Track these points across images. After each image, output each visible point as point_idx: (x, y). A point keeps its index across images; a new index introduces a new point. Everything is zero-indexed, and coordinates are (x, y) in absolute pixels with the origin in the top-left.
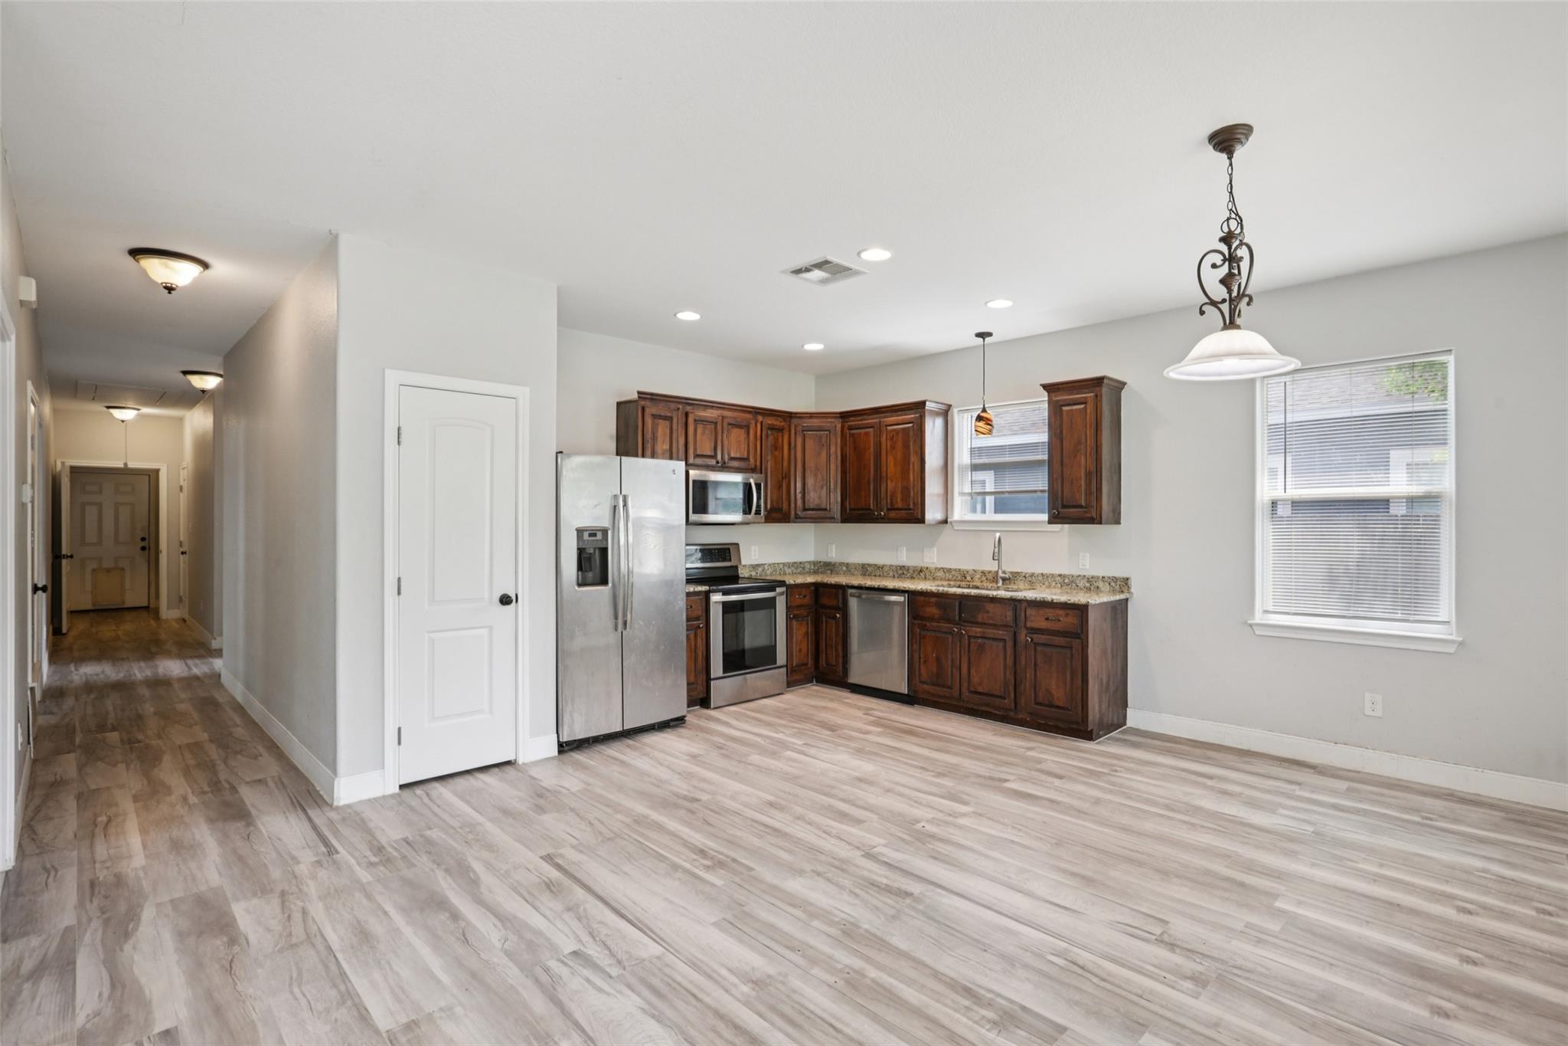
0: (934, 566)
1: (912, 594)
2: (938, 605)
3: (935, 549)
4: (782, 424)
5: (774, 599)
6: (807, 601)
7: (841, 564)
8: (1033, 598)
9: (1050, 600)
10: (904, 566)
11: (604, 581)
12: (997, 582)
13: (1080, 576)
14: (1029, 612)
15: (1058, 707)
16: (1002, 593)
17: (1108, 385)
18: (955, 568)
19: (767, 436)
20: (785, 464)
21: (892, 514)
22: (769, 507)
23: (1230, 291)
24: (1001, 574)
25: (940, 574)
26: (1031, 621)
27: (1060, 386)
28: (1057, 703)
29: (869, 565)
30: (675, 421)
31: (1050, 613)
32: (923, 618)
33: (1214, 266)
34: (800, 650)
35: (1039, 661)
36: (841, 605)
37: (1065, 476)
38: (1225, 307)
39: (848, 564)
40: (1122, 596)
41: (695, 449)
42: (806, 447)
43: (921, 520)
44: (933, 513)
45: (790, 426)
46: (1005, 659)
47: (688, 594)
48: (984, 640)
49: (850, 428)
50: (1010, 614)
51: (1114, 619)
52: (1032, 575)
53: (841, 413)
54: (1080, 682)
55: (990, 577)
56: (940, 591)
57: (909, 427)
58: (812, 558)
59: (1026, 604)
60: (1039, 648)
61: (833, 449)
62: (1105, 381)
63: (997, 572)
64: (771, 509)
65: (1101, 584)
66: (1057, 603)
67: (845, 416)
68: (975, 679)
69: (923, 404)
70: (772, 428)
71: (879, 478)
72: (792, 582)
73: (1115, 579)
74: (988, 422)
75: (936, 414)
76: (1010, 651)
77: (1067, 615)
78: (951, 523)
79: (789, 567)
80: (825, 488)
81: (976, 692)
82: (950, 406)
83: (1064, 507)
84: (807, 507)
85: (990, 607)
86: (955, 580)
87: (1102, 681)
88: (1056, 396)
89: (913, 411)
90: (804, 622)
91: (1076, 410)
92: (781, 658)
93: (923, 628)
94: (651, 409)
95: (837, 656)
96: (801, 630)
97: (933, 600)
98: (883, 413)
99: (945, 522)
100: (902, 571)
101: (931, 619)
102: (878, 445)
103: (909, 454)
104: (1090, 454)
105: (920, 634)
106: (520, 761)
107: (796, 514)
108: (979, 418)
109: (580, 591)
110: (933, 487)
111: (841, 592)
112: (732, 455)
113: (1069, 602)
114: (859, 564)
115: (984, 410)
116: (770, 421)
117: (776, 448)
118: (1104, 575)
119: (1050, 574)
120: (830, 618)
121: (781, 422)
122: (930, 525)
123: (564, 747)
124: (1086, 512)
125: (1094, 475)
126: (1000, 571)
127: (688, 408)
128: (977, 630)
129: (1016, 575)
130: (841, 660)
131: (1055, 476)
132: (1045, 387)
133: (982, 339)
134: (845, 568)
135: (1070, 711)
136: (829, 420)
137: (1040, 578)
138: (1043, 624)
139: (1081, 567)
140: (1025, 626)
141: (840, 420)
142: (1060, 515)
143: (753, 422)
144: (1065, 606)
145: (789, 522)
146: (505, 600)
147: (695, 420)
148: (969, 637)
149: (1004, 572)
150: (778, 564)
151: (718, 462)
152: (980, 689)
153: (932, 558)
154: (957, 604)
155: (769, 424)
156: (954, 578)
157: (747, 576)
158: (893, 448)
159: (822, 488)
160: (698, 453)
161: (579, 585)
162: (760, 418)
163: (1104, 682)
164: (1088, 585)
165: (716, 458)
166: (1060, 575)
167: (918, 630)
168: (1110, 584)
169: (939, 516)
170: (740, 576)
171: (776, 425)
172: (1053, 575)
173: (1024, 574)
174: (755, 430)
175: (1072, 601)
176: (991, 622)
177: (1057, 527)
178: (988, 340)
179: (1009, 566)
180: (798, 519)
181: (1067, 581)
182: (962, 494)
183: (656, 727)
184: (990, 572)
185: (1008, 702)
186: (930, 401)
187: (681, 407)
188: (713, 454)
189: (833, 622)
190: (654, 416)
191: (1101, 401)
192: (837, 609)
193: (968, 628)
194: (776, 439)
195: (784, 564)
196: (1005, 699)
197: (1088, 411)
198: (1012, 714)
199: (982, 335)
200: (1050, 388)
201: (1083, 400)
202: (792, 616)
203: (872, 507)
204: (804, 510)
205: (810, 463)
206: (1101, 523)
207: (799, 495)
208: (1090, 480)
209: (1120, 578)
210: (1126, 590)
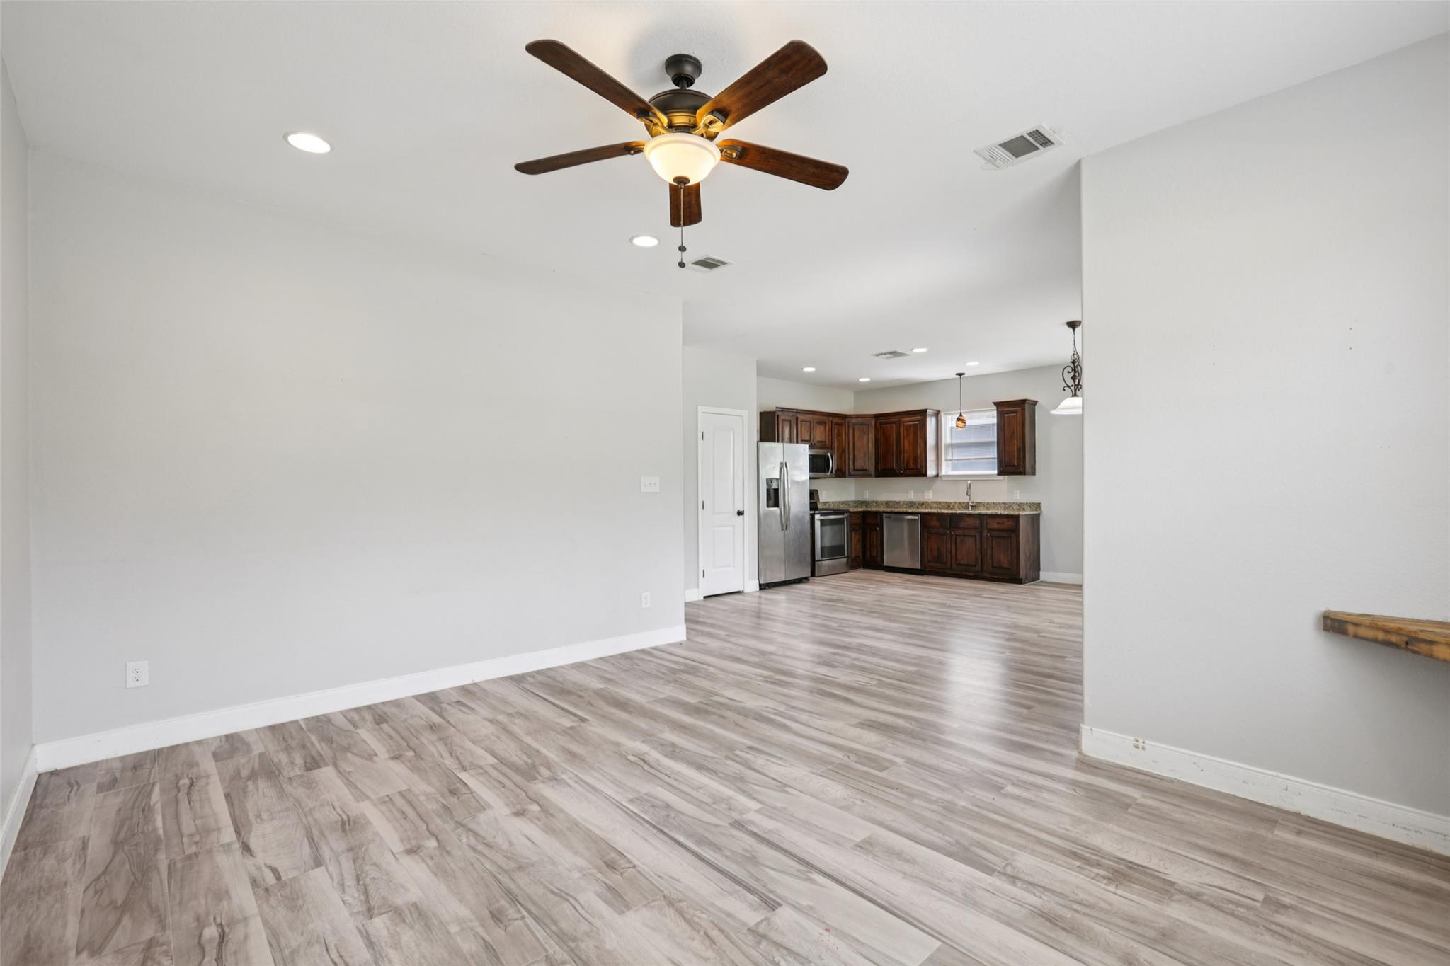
0: (931, 499)
1: (921, 514)
2: (938, 520)
3: (931, 492)
4: (842, 421)
5: (842, 519)
6: (859, 520)
7: (873, 502)
8: (990, 513)
9: (998, 514)
10: (912, 500)
11: (777, 505)
12: (968, 508)
13: (1014, 503)
14: (988, 520)
15: (1004, 570)
17: (1028, 403)
18: (943, 500)
19: (834, 429)
20: (843, 444)
21: (907, 472)
22: (836, 468)
23: (1074, 382)
24: (970, 503)
25: (934, 505)
26: (990, 525)
27: (1004, 403)
28: (1003, 566)
29: (891, 502)
30: (792, 422)
31: (1000, 521)
32: (929, 527)
33: (1069, 372)
34: (856, 548)
35: (994, 546)
36: (878, 523)
37: (1006, 448)
38: (1073, 388)
39: (877, 501)
40: (1037, 512)
41: (801, 437)
42: (855, 434)
43: (924, 475)
44: (931, 471)
45: (845, 422)
46: (976, 546)
48: (964, 537)
49: (881, 423)
50: (978, 522)
51: (1033, 523)
52: (988, 504)
53: (875, 415)
54: (1015, 556)
55: (964, 505)
56: (937, 512)
57: (917, 423)
58: (853, 498)
59: (986, 517)
60: (994, 539)
61: (870, 436)
62: (1027, 400)
63: (968, 503)
64: (839, 470)
65: (1025, 507)
66: (1002, 515)
67: (877, 416)
68: (959, 557)
69: (926, 410)
70: (837, 424)
71: (899, 452)
72: (852, 511)
73: (1033, 504)
74: (963, 421)
75: (931, 416)
76: (978, 541)
77: (1008, 521)
78: (941, 476)
79: (842, 504)
80: (866, 458)
81: (960, 565)
82: (939, 411)
83: (1006, 466)
84: (855, 468)
85: (967, 519)
86: (944, 506)
88: (1001, 409)
89: (918, 415)
90: (858, 533)
91: (1011, 415)
92: (846, 552)
93: (929, 532)
94: (782, 416)
95: (877, 551)
96: (856, 537)
97: (933, 517)
98: (899, 415)
99: (937, 476)
100: (912, 504)
101: (934, 527)
102: (898, 434)
103: (918, 439)
104: (1019, 439)
105: (928, 535)
106: (745, 591)
107: (849, 473)
108: (958, 419)
109: (767, 509)
110: (931, 457)
111: (876, 515)
112: (818, 440)
114: (882, 501)
116: (835, 420)
117: (839, 436)
118: (1027, 501)
119: (997, 500)
120: (872, 530)
122: (930, 478)
123: (763, 587)
124: (1017, 469)
125: (1022, 449)
126: (970, 500)
127: (798, 415)
128: (960, 532)
129: (978, 504)
130: (879, 554)
131: (1000, 448)
132: (995, 403)
134: (875, 504)
135: (1011, 569)
136: (868, 419)
137: (993, 505)
138: (996, 526)
139: (1015, 497)
140: (987, 528)
141: (874, 419)
142: (1003, 471)
143: (827, 421)
144: (1007, 516)
145: (845, 477)
146: (740, 513)
147: (801, 421)
148: (956, 535)
149: (973, 501)
151: (811, 444)
152: (962, 563)
153: (929, 496)
154: (948, 518)
155: (835, 422)
157: (826, 507)
158: (908, 435)
159: (864, 458)
160: (803, 439)
161: (767, 506)
162: (831, 418)
163: (1028, 555)
165: (810, 442)
166: (1003, 503)
167: (926, 534)
168: (1030, 507)
169: (934, 473)
170: (819, 508)
171: (839, 422)
172: (999, 503)
173: (984, 501)
174: (829, 425)
175: (1010, 514)
176: (968, 527)
177: (1001, 477)
178: (962, 376)
179: (976, 498)
180: (850, 475)
181: (1008, 504)
182: (946, 460)
183: (799, 580)
184: (963, 503)
185: (978, 568)
186: (930, 408)
187: (793, 415)
188: (809, 440)
189: (874, 532)
190: (783, 420)
191: (1025, 410)
192: (876, 524)
193: (955, 531)
195: (839, 502)
196: (976, 568)
197: (1018, 416)
198: (980, 575)
199: (960, 375)
200: (998, 404)
201: (1015, 411)
202: (851, 529)
203: (894, 468)
204: (854, 470)
205: (857, 444)
206: (1025, 474)
207: (851, 462)
208: (1020, 452)
209: (1035, 502)
210: (1039, 509)
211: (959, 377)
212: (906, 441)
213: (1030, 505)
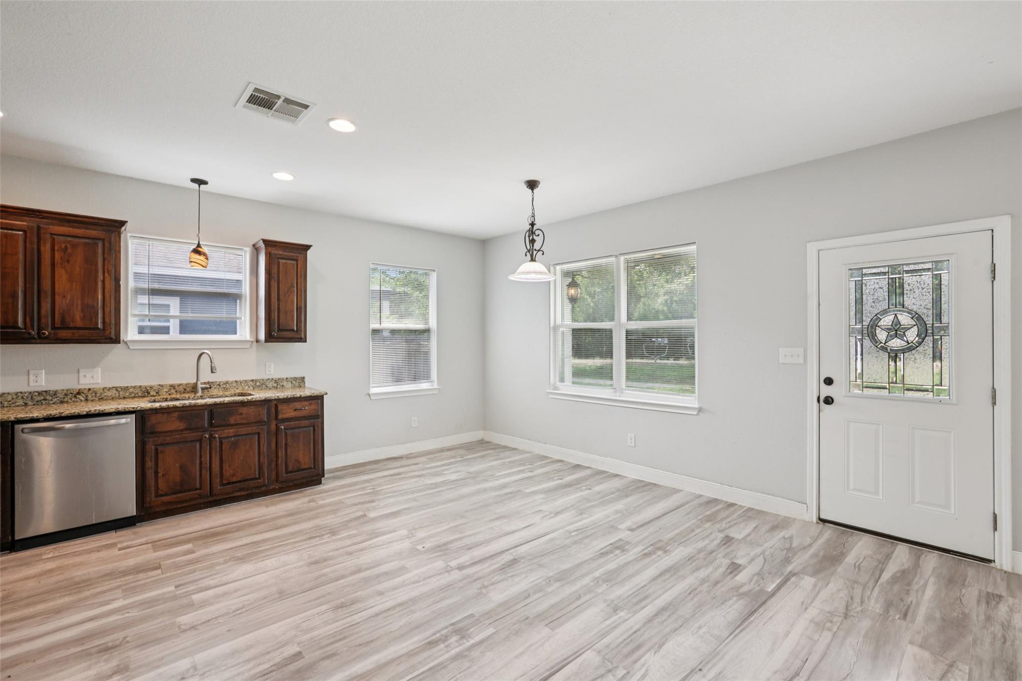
0: (100, 387)
1: (142, 413)
2: (181, 419)
12: (195, 393)
13: (269, 379)
14: (280, 407)
23: (533, 246)
24: (200, 385)
26: (282, 414)
27: (278, 244)
28: (303, 467)
31: (299, 405)
32: (160, 434)
35: (289, 442)
37: (281, 308)
43: (114, 340)
46: (259, 447)
48: (237, 438)
50: (264, 412)
54: (320, 447)
56: (187, 405)
57: (95, 243)
59: (276, 403)
63: (196, 384)
65: (285, 383)
68: (228, 471)
71: (36, 292)
73: (295, 379)
74: (204, 256)
76: (263, 441)
77: (310, 405)
78: (126, 342)
81: (230, 483)
83: (280, 330)
85: (244, 410)
88: (272, 250)
89: (99, 227)
91: (290, 263)
93: (161, 443)
97: (175, 414)
102: (35, 253)
103: (97, 272)
104: (300, 295)
105: (157, 450)
108: (196, 251)
115: (199, 246)
118: (287, 377)
119: (244, 381)
122: (126, 345)
124: (297, 334)
125: (303, 310)
128: (231, 431)
131: (272, 307)
132: (263, 241)
133: (197, 185)
135: (313, 468)
137: (234, 384)
138: (292, 414)
139: (269, 373)
144: (309, 398)
148: (221, 438)
152: (233, 480)
164: (275, 385)
166: (253, 381)
167: (153, 447)
168: (291, 382)
172: (246, 381)
176: (245, 421)
177: (248, 345)
178: (203, 187)
181: (258, 384)
182: (133, 315)
185: (261, 481)
193: (219, 432)
196: (259, 479)
198: (265, 488)
199: (200, 182)
200: (268, 243)
203: (20, 325)
208: (300, 313)
209: (299, 378)
210: (302, 385)
211: (196, 186)
212: (61, 272)
213: (291, 380)
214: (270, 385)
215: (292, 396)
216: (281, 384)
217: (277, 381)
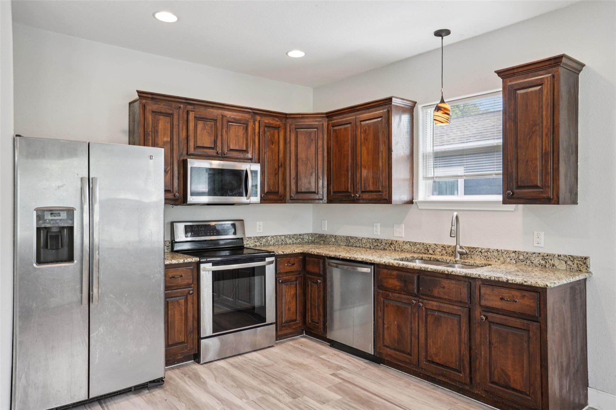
0: (402, 240)
1: (377, 267)
2: (399, 278)
3: (403, 226)
4: (278, 123)
5: (264, 267)
6: (295, 267)
7: (331, 236)
8: (488, 277)
9: (505, 280)
10: (378, 240)
11: (70, 259)
12: (455, 257)
13: (534, 253)
14: (483, 291)
15: (514, 389)
16: (458, 270)
17: (566, 64)
18: (419, 242)
19: (265, 133)
20: (281, 155)
21: (366, 196)
22: (266, 190)
24: (458, 249)
25: (407, 247)
26: (485, 300)
27: (515, 71)
28: (513, 385)
29: (351, 237)
30: (176, 117)
31: (505, 293)
32: (386, 289)
34: (289, 309)
35: (494, 341)
36: (321, 273)
37: (519, 158)
39: (336, 236)
40: (581, 277)
41: (195, 141)
42: (298, 142)
43: (388, 201)
44: (399, 195)
45: (285, 125)
46: (460, 334)
47: (167, 267)
48: (440, 314)
49: (333, 125)
50: (465, 291)
51: (573, 299)
52: (488, 251)
53: (327, 113)
54: (538, 367)
55: (449, 250)
56: (401, 265)
57: (378, 121)
58: (310, 231)
59: (480, 283)
60: (494, 327)
61: (320, 144)
62: (564, 60)
63: (455, 247)
64: (267, 192)
65: (557, 262)
66: (512, 284)
67: (330, 115)
68: (432, 350)
69: (390, 100)
70: (268, 126)
71: (355, 167)
72: (281, 253)
73: (573, 258)
75: (402, 110)
76: (464, 327)
77: (523, 297)
78: (416, 203)
79: (290, 239)
80: (314, 175)
81: (433, 362)
82: (416, 103)
83: (519, 187)
84: (299, 191)
85: (445, 283)
86: (419, 253)
87: (562, 365)
88: (510, 82)
89: (381, 108)
90: (293, 286)
91: (531, 92)
92: (270, 315)
93: (386, 297)
94: (152, 106)
95: (319, 315)
96: (289, 292)
97: (395, 273)
98: (358, 110)
99: (411, 202)
100: (376, 244)
101: (394, 291)
102: (355, 138)
103: (379, 143)
104: (547, 135)
105: (384, 302)
107: (291, 196)
109: (39, 269)
110: (399, 173)
111: (321, 261)
112: (232, 148)
113: (525, 284)
114: (344, 236)
115: (442, 101)
116: (267, 120)
117: (272, 143)
118: (560, 254)
119: (505, 251)
120: (313, 282)
121: (278, 121)
122: (397, 205)
124: (542, 192)
126: (458, 246)
127: (189, 107)
128: (434, 304)
129: (472, 250)
130: (322, 319)
131: (509, 158)
132: (500, 73)
133: (441, 39)
134: (333, 240)
135: (529, 396)
136: (317, 119)
137: (496, 255)
138: (498, 304)
139: (536, 245)
140: (480, 305)
141: (327, 119)
142: (514, 196)
143: (252, 121)
144: (522, 287)
145: (285, 203)
147: (195, 117)
148: (426, 309)
149: (461, 247)
150: (280, 236)
151: (217, 153)
152: (437, 360)
153: (400, 234)
154: (416, 278)
155: (266, 123)
156: (419, 251)
157: (252, 246)
158: (366, 140)
159: (311, 175)
160: (199, 144)
161: (39, 262)
162: (258, 118)
163: (565, 364)
164: (543, 262)
165: (216, 150)
166: (515, 252)
167: (382, 299)
168: (566, 263)
169: (406, 197)
170: (245, 246)
171: (273, 124)
172: (508, 252)
173: (480, 250)
174: (254, 127)
175: (529, 283)
176: (447, 297)
177: (511, 207)
179: (466, 242)
180: (294, 200)
181: (521, 257)
183: (133, 389)
184: (449, 247)
185: (463, 376)
186: (397, 98)
187: (182, 106)
188: (213, 146)
189: (315, 285)
191: (559, 80)
192: (319, 275)
193: (425, 301)
194: (273, 135)
195: (285, 236)
196: (461, 373)
197: (545, 92)
198: (467, 388)
199: (440, 33)
200: (504, 74)
201: (539, 82)
202: (280, 281)
203: (349, 190)
204: (297, 192)
205: (302, 155)
206: (558, 203)
207: (293, 181)
208: (547, 162)
209: (577, 257)
210: (584, 270)
212: (364, 149)
213: (566, 259)
214: (536, 261)
215: (496, 279)
216: (552, 262)
217: (546, 257)
